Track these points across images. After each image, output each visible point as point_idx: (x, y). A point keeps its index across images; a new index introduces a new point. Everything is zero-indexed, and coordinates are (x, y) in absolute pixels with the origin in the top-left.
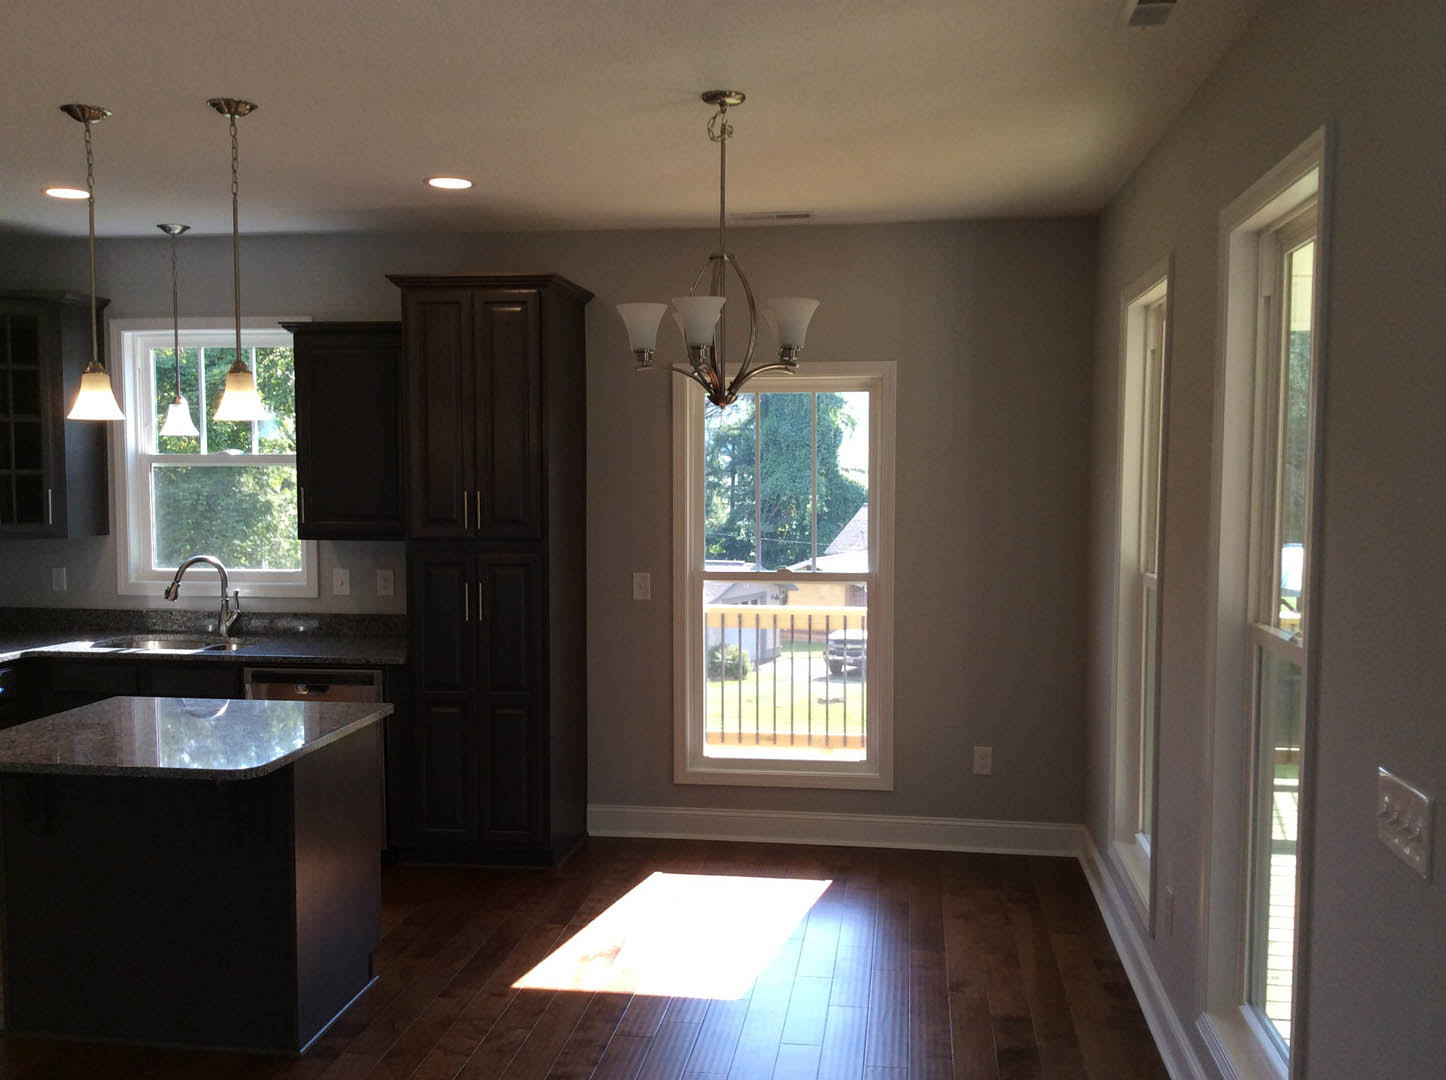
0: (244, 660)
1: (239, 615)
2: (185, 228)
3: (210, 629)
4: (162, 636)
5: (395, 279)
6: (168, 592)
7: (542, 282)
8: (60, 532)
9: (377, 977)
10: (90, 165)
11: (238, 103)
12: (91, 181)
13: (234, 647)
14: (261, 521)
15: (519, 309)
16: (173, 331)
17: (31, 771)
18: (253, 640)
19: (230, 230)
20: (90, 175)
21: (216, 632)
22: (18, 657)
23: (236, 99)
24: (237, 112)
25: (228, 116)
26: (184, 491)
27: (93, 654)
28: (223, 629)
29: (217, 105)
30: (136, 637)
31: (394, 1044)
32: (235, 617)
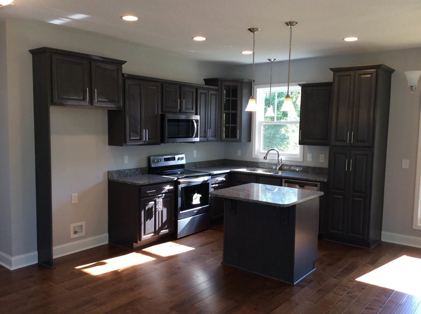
0: (283, 177)
1: (282, 165)
2: (275, 59)
3: (274, 168)
4: (262, 169)
5: (332, 69)
6: (264, 157)
7: (377, 67)
8: (240, 140)
9: (315, 269)
10: (254, 44)
11: (293, 22)
12: (254, 48)
13: (280, 173)
14: (285, 141)
15: (370, 76)
16: (270, 88)
17: (233, 199)
18: (285, 172)
19: (288, 59)
20: (254, 47)
21: (276, 169)
22: (229, 171)
23: (292, 21)
24: (292, 25)
25: (290, 26)
26: (267, 133)
27: (246, 172)
28: (277, 168)
29: (287, 24)
30: (256, 169)
31: (320, 288)
32: (281, 165)
